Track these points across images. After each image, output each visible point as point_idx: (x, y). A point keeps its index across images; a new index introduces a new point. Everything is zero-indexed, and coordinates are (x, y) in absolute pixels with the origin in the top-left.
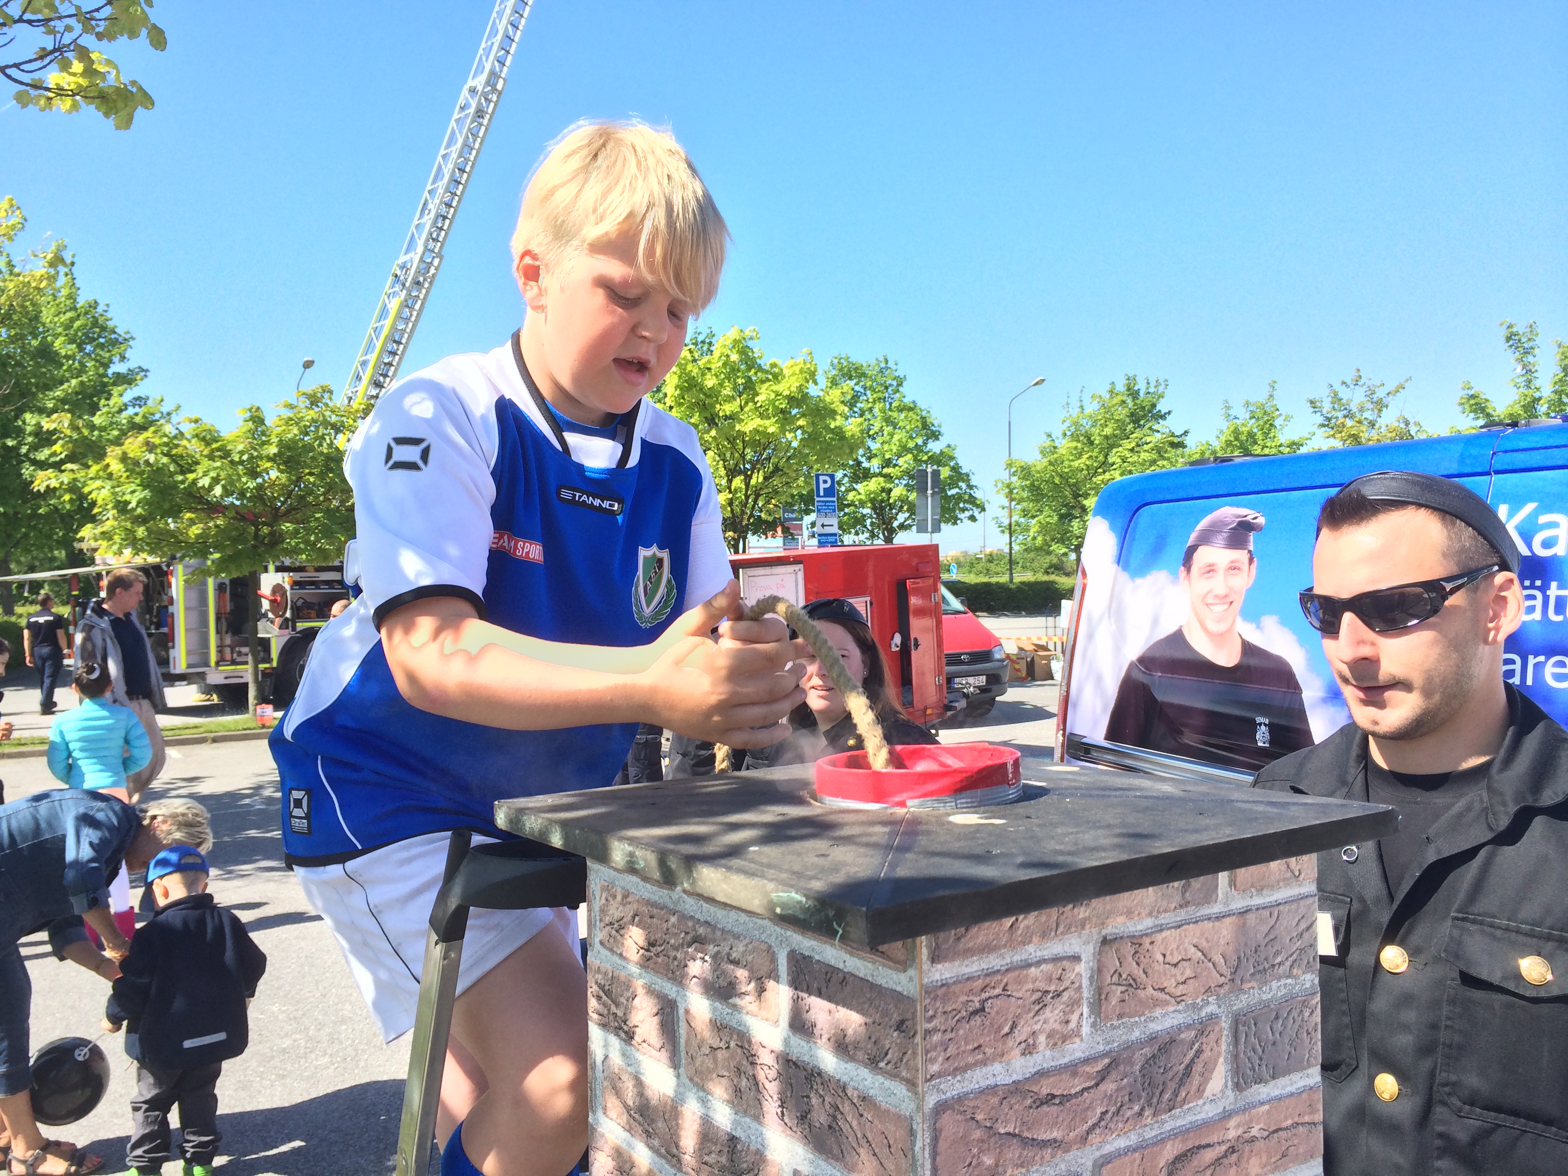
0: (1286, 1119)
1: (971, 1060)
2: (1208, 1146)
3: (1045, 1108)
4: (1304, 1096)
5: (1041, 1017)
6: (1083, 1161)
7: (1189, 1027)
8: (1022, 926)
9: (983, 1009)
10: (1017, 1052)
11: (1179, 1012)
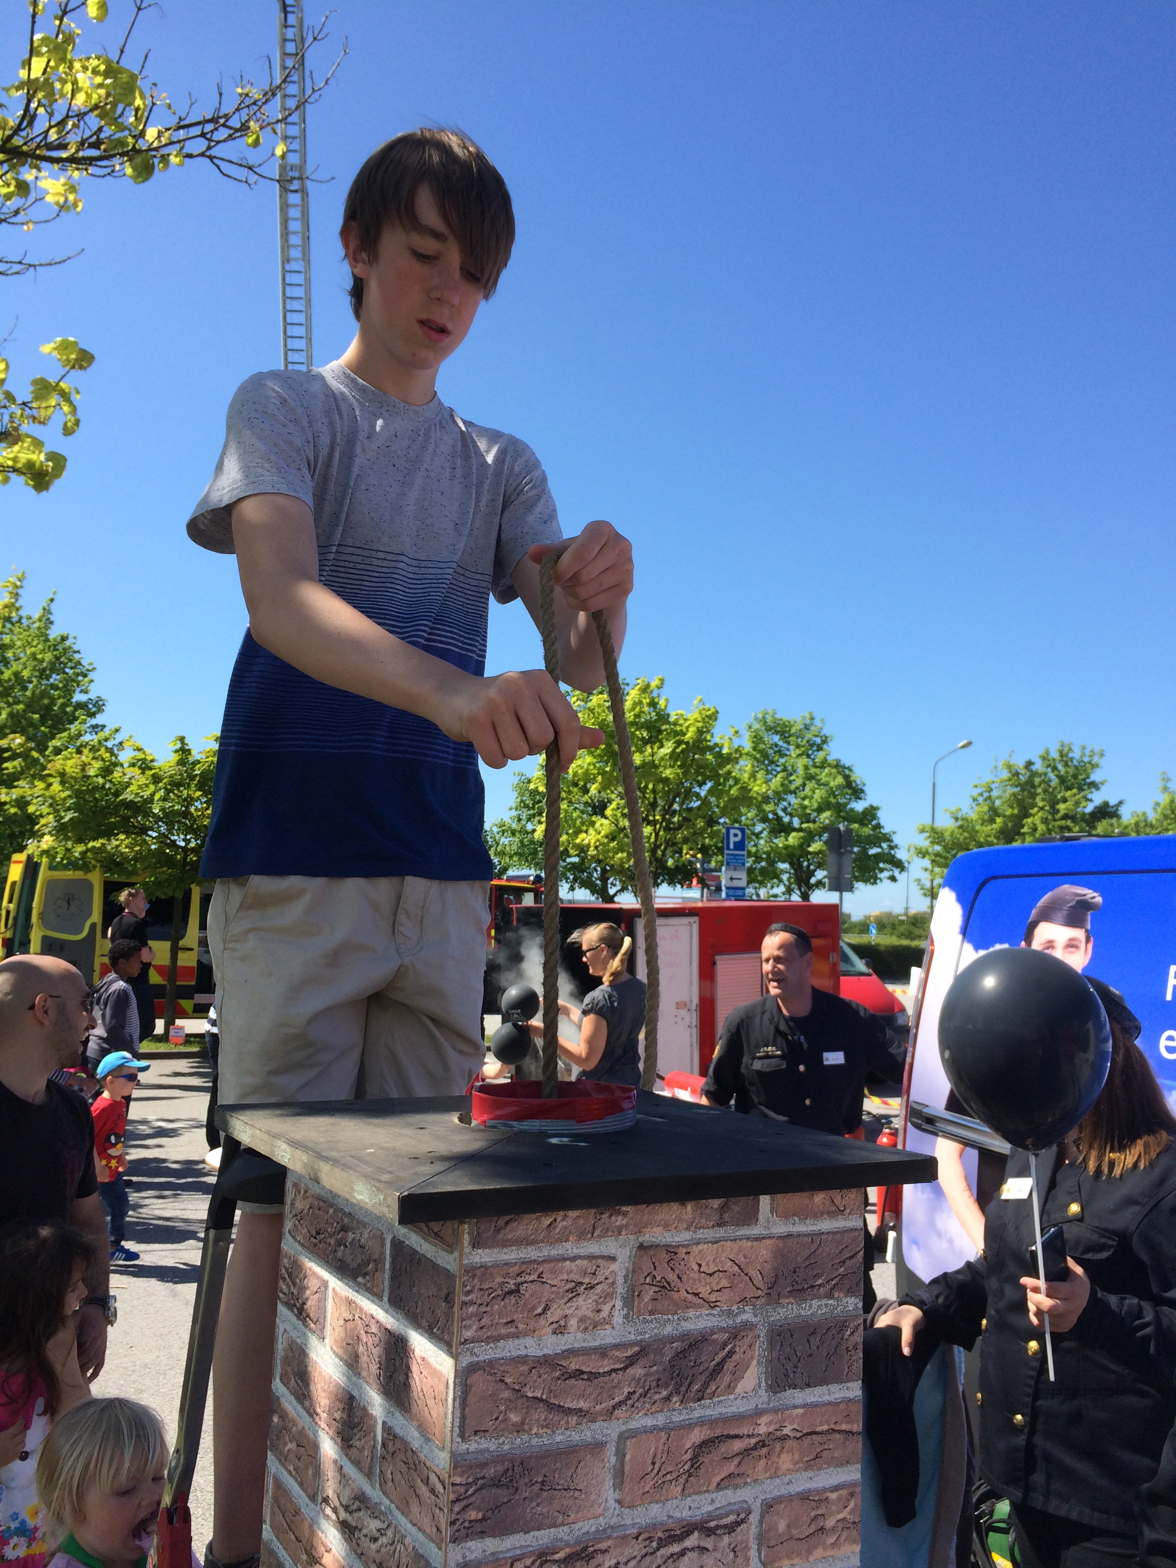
0: (821, 1424)
1: (503, 1331)
2: (737, 1437)
3: (573, 1381)
4: (841, 1406)
5: (574, 1304)
6: (609, 1432)
7: (722, 1330)
8: (560, 1225)
9: (518, 1291)
10: (549, 1330)
11: (714, 1315)
